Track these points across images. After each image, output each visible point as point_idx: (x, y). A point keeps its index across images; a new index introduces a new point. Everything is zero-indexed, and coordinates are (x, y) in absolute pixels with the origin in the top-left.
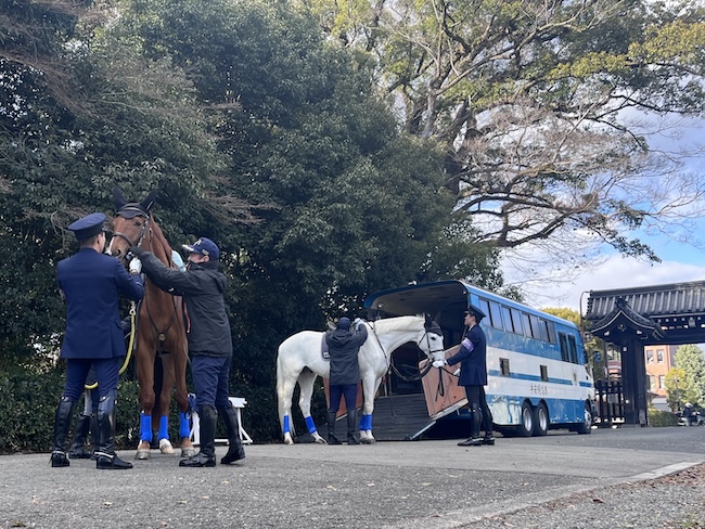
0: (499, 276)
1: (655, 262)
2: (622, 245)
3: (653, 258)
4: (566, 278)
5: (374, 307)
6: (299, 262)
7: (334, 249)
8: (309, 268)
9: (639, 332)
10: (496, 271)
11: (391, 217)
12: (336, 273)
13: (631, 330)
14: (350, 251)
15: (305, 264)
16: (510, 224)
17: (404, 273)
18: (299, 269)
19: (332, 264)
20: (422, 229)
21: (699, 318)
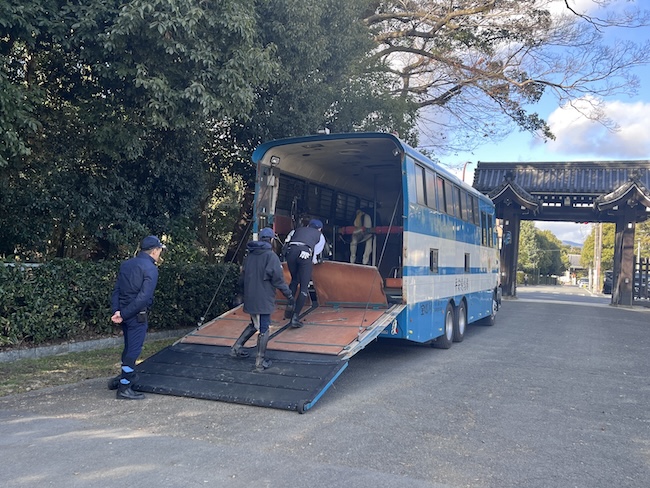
0: (413, 136)
1: (549, 139)
2: (520, 117)
3: (548, 134)
4: (465, 148)
5: (265, 162)
6: (140, 69)
7: (203, 54)
8: (159, 83)
9: (523, 208)
10: (411, 131)
11: (302, 28)
12: (206, 96)
13: (516, 205)
14: (232, 62)
15: (151, 75)
16: (411, 85)
17: (308, 119)
18: (139, 82)
19: (200, 80)
20: (333, 66)
21: (575, 198)
